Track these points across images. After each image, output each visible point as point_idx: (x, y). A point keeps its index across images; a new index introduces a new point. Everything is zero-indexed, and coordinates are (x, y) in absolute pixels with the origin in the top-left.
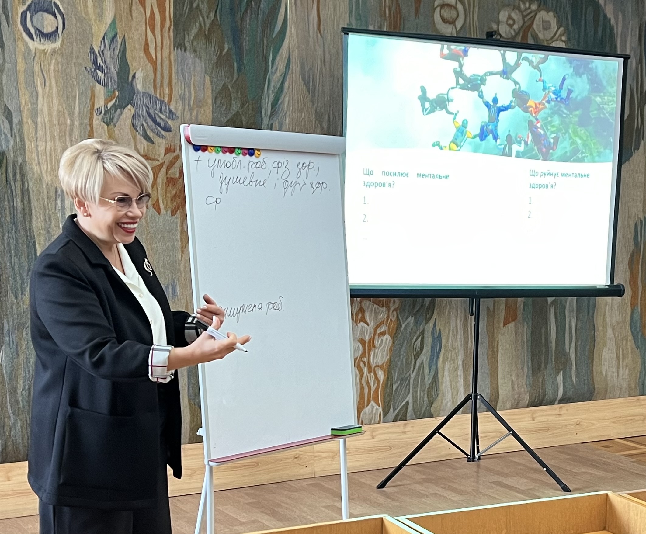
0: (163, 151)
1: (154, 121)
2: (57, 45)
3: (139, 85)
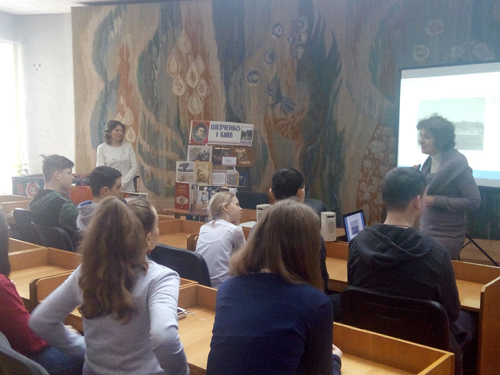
0: (290, 117)
1: (288, 107)
2: (257, 84)
3: (283, 95)
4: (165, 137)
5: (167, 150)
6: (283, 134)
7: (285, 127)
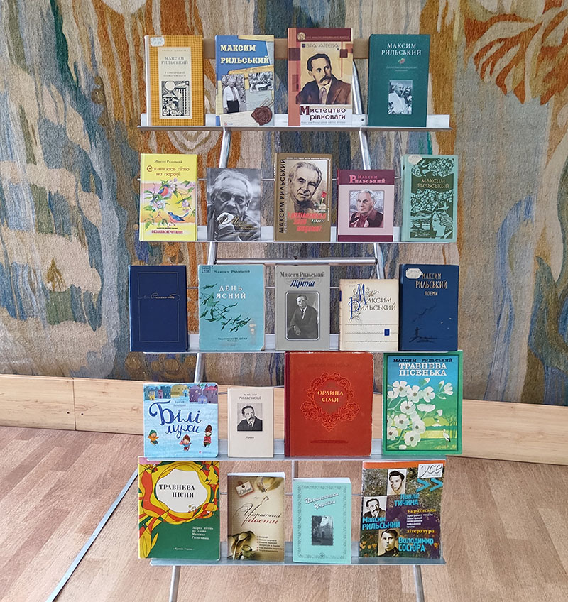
4: (14, 109)
5: (31, 159)
6: (500, 82)
7: (513, 52)
